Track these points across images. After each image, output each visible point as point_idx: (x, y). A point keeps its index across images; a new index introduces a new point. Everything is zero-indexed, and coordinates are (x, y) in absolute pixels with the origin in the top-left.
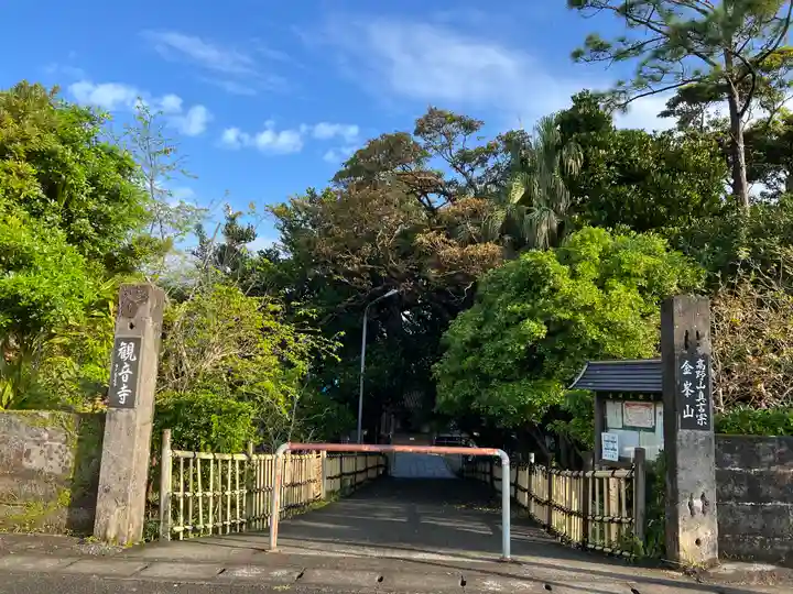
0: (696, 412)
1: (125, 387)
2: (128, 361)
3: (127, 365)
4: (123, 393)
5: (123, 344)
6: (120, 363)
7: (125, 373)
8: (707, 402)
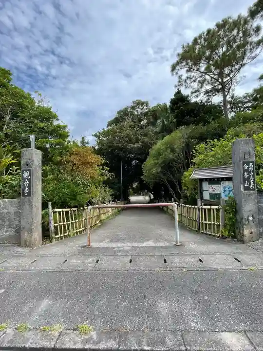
0: (250, 184)
1: (27, 188)
2: (27, 179)
3: (27, 180)
4: (27, 191)
5: (24, 172)
6: (24, 179)
7: (27, 183)
8: (254, 180)
